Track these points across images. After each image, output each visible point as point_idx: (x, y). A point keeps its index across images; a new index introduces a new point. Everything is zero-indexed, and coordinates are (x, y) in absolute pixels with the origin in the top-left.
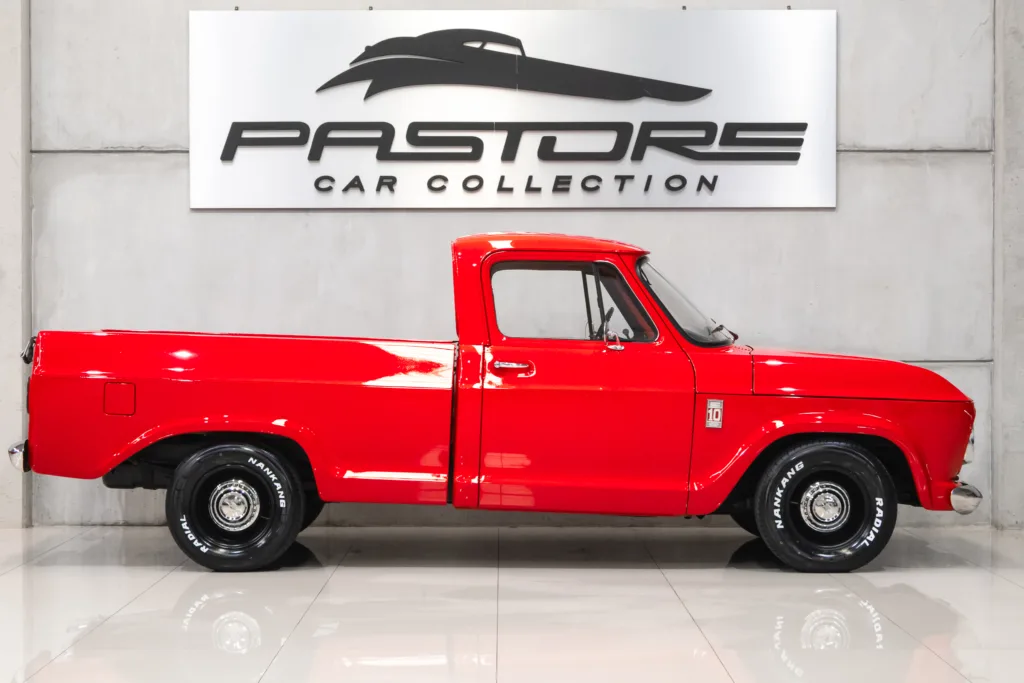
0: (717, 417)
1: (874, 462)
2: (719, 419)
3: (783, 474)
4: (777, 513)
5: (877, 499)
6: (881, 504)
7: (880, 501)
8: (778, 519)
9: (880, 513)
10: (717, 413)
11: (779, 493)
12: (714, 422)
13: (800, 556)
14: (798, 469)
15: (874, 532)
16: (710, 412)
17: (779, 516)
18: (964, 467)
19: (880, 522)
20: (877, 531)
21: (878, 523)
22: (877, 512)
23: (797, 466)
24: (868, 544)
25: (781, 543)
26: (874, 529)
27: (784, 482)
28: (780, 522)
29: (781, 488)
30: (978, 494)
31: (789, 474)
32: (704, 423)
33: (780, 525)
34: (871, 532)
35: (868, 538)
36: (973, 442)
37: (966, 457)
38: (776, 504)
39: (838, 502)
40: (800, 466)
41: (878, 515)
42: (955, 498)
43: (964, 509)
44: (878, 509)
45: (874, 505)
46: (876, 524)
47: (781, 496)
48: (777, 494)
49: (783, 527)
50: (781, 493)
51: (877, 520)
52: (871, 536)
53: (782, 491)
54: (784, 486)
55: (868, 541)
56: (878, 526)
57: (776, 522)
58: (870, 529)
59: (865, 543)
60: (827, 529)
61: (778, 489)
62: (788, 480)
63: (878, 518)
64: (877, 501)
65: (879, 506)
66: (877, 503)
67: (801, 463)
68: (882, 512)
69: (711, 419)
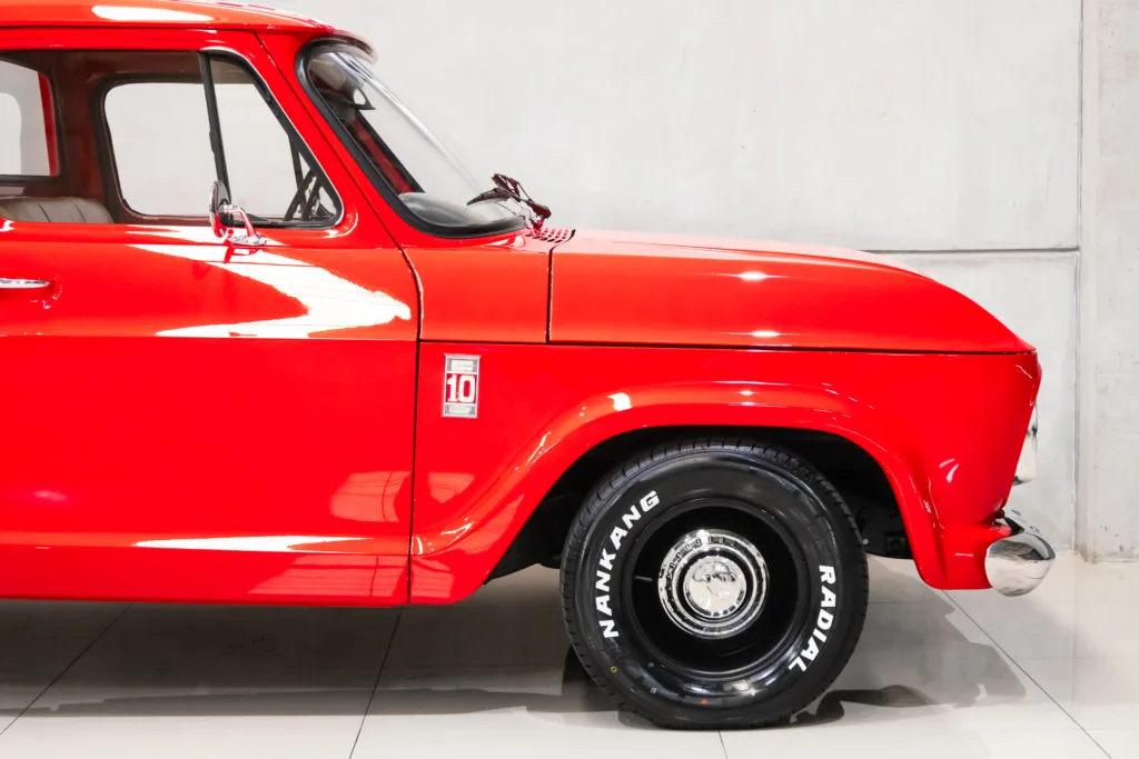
0: (467, 393)
1: (816, 486)
2: (471, 398)
3: (614, 518)
4: (602, 604)
5: (822, 568)
6: (832, 580)
7: (828, 574)
8: (606, 617)
9: (830, 599)
10: (467, 384)
11: (607, 560)
12: (461, 406)
13: (658, 695)
14: (646, 508)
15: (817, 641)
16: (452, 382)
17: (609, 612)
18: (1015, 490)
19: (830, 618)
20: (823, 638)
22: (822, 597)
23: (643, 502)
24: (803, 667)
25: (614, 669)
26: (816, 633)
27: (617, 535)
28: (610, 624)
29: (611, 549)
30: (1045, 553)
31: (627, 519)
32: (439, 409)
33: (609, 631)
34: (811, 642)
35: (804, 653)
36: (1036, 433)
37: (1020, 472)
38: (600, 585)
39: (741, 576)
40: (650, 501)
41: (824, 604)
42: (995, 565)
43: (1015, 586)
44: (825, 590)
45: (815, 582)
46: (820, 623)
47: (610, 567)
48: (602, 563)
49: (616, 634)
50: (611, 562)
51: (823, 614)
52: (810, 649)
53: (613, 557)
54: (617, 545)
55: (806, 661)
56: (826, 626)
57: (602, 623)
58: (809, 634)
59: (797, 665)
60: (716, 633)
61: (604, 552)
62: (624, 533)
63: (826, 609)
64: (823, 573)
65: (826, 584)
66: (823, 578)
67: (653, 493)
68: (833, 596)
69: (453, 398)
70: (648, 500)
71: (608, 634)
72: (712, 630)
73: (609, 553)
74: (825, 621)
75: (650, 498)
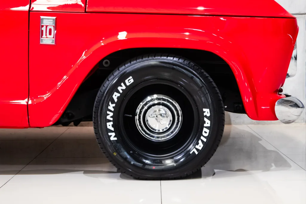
0: (50, 34)
1: (201, 74)
2: (52, 36)
3: (114, 88)
4: (110, 126)
5: (204, 110)
6: (208, 115)
7: (207, 112)
8: (112, 131)
9: (208, 123)
10: (50, 30)
11: (111, 107)
12: (48, 39)
13: (134, 165)
14: (128, 84)
15: (202, 141)
16: (44, 29)
17: (112, 129)
18: (287, 80)
19: (208, 131)
20: (205, 140)
21: (206, 132)
22: (204, 122)
23: (127, 81)
24: (197, 153)
25: (115, 154)
26: (202, 138)
27: (116, 96)
28: (113, 134)
29: (113, 102)
30: (301, 106)
31: (120, 88)
32: (39, 40)
33: (113, 137)
34: (200, 142)
35: (197, 147)
36: (296, 58)
37: (289, 72)
38: (108, 117)
39: (169, 113)
40: (130, 81)
41: (205, 125)
42: (279, 109)
43: (288, 119)
44: (205, 119)
45: (201, 116)
46: (204, 134)
47: (113, 110)
48: (109, 108)
49: (116, 139)
50: (113, 107)
51: (205, 129)
52: (199, 145)
53: (114, 105)
54: (116, 100)
55: (197, 150)
56: (206, 135)
57: (110, 134)
58: (199, 138)
59: (194, 152)
60: (160, 139)
61: (110, 103)
62: (119, 95)
63: (206, 127)
64: (205, 112)
65: (206, 116)
66: (205, 114)
67: (131, 77)
68: (209, 122)
69: (44, 36)
70: (128, 80)
71: (112, 138)
72: (158, 137)
73: (112, 103)
74: (205, 132)
75: (129, 80)
